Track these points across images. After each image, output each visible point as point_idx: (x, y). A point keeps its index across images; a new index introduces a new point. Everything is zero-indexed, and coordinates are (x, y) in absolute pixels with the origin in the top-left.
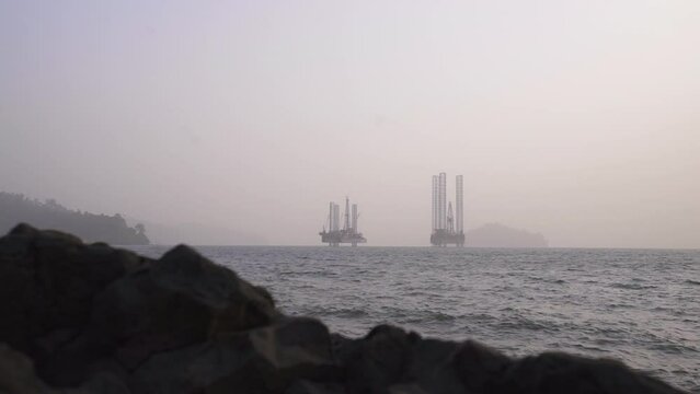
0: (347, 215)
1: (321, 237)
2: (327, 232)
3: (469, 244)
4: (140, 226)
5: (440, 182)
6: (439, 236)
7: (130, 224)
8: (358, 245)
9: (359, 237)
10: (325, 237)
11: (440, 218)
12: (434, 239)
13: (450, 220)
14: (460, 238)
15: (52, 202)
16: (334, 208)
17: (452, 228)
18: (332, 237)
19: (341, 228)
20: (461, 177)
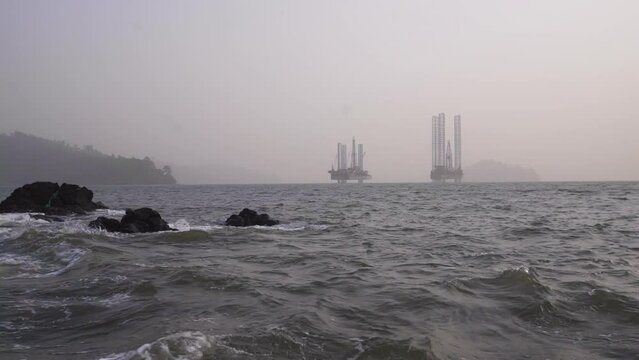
0: (354, 154)
1: (330, 175)
2: (336, 170)
3: (467, 179)
4: (167, 168)
5: (439, 122)
6: (439, 172)
7: (159, 166)
8: (364, 181)
9: (364, 174)
10: (334, 174)
11: (440, 156)
12: (434, 175)
13: (449, 157)
14: (459, 173)
15: (89, 147)
16: (341, 149)
17: (451, 165)
18: (339, 174)
19: (349, 165)
20: (459, 117)
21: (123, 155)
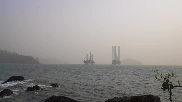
0: (90, 57)
1: (83, 62)
2: (85, 61)
3: (122, 64)
4: (37, 59)
5: (114, 49)
6: (114, 62)
7: (35, 58)
8: (93, 64)
9: (93, 62)
10: (85, 62)
11: (114, 58)
12: (112, 63)
13: (117, 58)
14: (119, 62)
15: (14, 52)
16: (87, 55)
17: (117, 60)
18: (86, 62)
19: (89, 60)
20: (120, 47)
21: (24, 55)
